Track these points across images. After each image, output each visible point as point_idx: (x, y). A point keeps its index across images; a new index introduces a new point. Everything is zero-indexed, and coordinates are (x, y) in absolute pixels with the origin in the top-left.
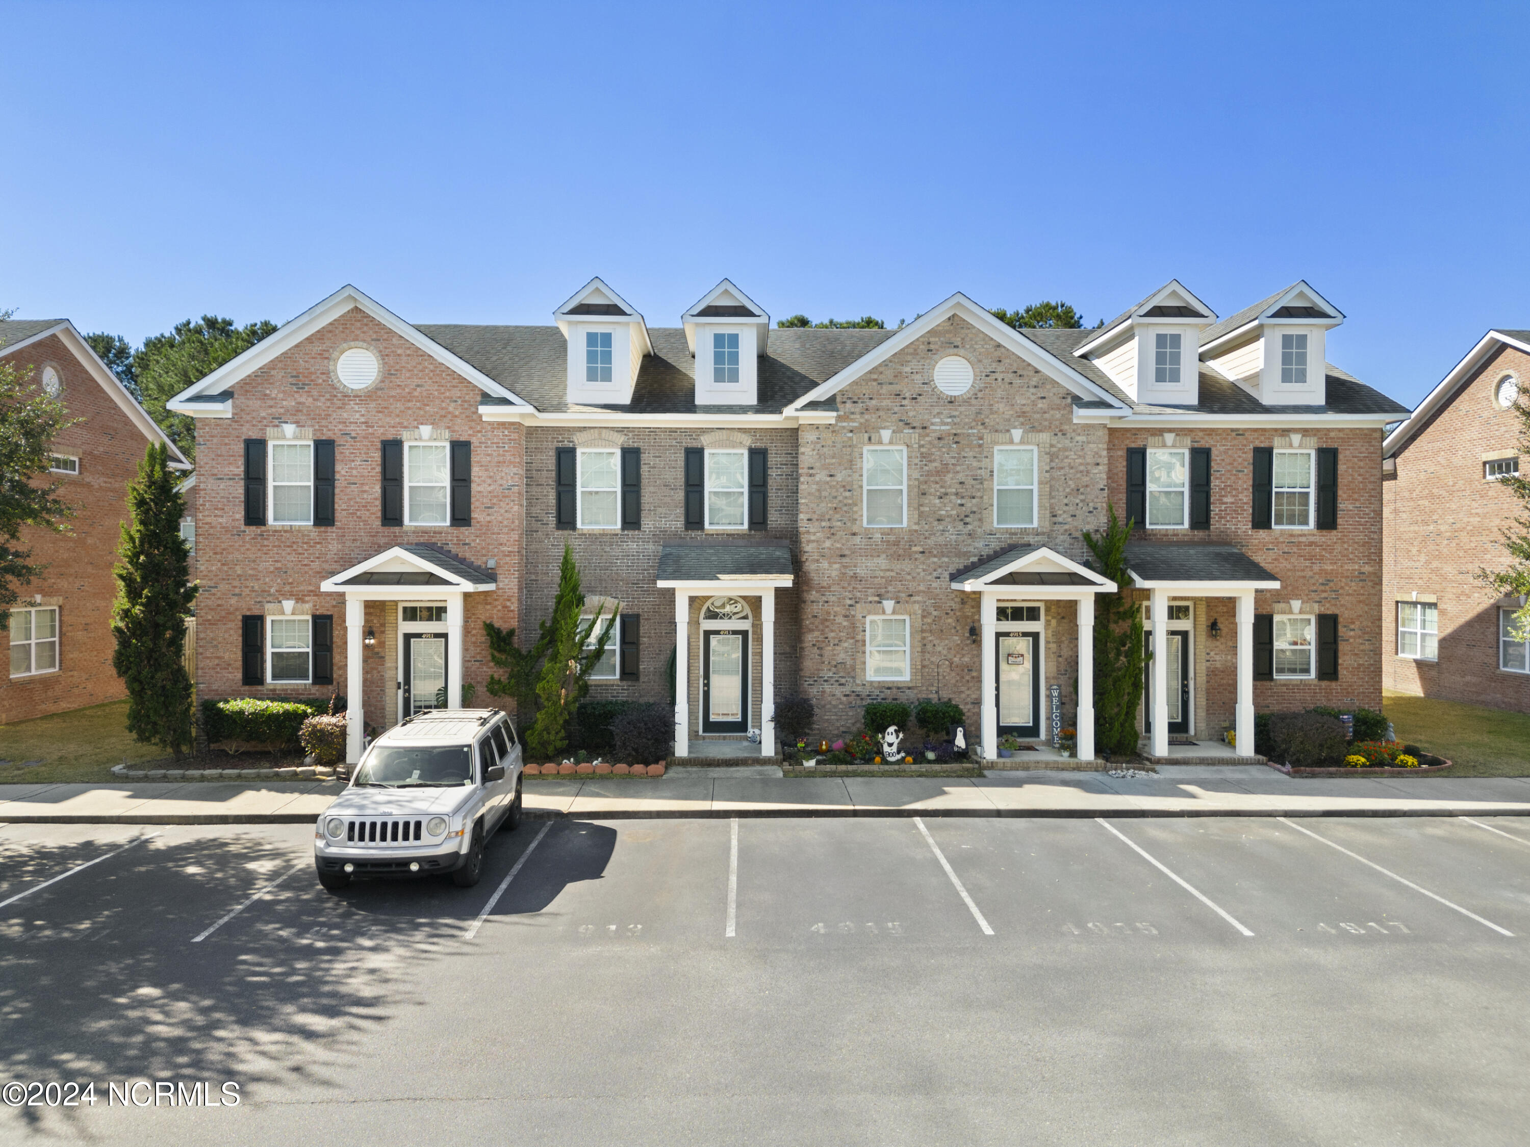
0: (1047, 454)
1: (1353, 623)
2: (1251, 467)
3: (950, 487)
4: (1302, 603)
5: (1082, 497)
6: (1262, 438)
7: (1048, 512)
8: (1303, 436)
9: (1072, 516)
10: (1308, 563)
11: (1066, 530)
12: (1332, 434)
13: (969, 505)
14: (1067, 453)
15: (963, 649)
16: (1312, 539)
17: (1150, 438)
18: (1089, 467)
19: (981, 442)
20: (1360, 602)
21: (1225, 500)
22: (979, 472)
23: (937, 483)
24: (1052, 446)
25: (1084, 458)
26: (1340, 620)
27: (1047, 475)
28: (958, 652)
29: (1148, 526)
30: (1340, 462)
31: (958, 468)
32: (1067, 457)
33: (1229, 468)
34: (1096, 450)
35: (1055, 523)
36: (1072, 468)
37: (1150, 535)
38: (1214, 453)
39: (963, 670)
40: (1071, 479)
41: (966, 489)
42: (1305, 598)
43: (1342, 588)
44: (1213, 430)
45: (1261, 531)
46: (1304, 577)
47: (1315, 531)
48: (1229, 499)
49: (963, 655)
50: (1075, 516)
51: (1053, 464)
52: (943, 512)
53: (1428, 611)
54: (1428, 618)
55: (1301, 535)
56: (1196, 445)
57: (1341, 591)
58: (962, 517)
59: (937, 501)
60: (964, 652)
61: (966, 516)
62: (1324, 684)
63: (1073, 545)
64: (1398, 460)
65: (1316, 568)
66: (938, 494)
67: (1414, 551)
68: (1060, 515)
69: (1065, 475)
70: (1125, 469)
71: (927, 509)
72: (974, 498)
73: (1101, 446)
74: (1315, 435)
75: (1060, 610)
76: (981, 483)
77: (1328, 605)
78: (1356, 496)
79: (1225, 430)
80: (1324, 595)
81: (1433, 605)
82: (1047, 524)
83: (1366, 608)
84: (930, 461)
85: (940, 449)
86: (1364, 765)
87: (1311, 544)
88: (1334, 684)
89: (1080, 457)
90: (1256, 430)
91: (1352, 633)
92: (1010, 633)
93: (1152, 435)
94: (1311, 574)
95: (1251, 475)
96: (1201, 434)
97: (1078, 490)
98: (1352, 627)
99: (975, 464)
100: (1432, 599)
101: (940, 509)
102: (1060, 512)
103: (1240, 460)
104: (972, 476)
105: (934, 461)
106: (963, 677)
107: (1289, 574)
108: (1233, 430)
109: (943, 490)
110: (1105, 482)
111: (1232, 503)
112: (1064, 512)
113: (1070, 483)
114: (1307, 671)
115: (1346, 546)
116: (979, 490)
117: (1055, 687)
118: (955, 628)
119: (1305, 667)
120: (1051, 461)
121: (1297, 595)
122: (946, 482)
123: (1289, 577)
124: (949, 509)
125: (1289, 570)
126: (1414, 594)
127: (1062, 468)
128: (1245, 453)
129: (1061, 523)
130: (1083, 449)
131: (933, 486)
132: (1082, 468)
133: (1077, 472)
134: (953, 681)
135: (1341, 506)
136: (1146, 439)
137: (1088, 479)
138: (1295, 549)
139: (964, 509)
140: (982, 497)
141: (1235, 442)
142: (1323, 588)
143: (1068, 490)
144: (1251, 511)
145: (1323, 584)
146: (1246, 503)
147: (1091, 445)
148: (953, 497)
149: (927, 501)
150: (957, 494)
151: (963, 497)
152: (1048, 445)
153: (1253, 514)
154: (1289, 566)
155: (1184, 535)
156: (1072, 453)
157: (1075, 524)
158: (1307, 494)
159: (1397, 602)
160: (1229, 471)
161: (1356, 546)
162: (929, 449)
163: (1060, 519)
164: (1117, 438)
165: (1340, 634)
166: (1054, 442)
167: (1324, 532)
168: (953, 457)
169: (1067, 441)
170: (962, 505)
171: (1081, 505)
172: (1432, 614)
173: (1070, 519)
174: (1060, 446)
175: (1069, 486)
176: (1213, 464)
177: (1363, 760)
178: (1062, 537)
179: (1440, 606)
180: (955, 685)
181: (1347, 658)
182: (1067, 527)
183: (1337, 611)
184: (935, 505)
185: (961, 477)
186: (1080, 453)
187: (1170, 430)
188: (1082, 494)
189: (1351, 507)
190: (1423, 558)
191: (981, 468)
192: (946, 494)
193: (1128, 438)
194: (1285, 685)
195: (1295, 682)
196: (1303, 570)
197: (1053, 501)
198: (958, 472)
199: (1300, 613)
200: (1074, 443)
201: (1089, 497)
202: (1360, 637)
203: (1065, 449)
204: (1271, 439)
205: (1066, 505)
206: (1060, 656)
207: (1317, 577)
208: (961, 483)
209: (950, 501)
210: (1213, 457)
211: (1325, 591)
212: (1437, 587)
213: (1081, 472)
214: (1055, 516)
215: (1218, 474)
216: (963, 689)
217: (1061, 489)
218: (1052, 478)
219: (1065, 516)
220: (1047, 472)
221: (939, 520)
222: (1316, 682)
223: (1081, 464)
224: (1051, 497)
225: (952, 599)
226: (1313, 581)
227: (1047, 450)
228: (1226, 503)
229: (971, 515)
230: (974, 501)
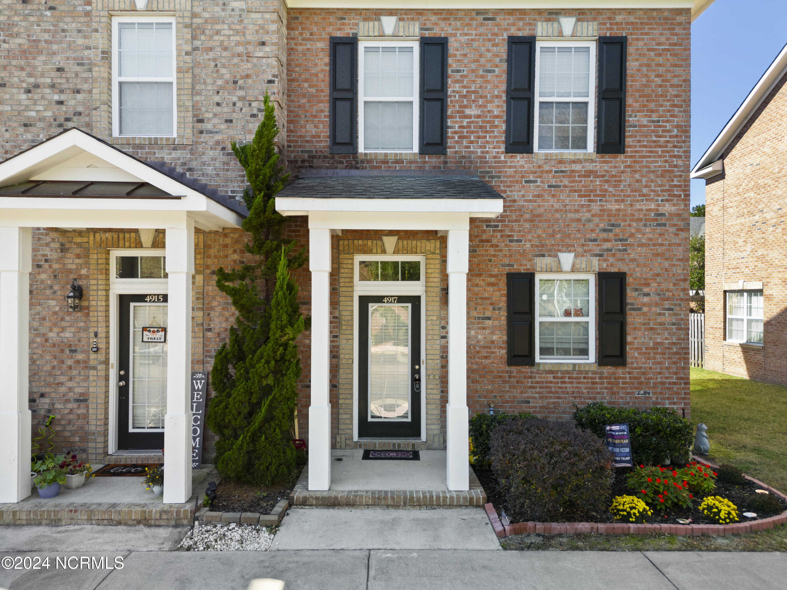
0: (186, 26)
1: (648, 285)
2: (505, 65)
3: (43, 75)
4: (576, 256)
5: (241, 93)
6: (521, 24)
7: (190, 114)
8: (578, 20)
9: (226, 121)
10: (583, 201)
11: (217, 143)
12: (619, 18)
13: (73, 102)
14: (218, 27)
15: (62, 319)
16: (589, 166)
17: (361, 24)
18: (251, 48)
19: (88, 8)
20: (658, 255)
21: (468, 112)
22: (86, 52)
23: (22, 69)
24: (194, 15)
25: (244, 34)
26: (630, 280)
27: (188, 59)
28: (55, 325)
29: (361, 149)
30: (629, 58)
31: (55, 47)
32: (218, 33)
33: (473, 66)
34: (260, 22)
35: (201, 132)
36: (226, 49)
37: (362, 162)
38: (453, 45)
39: (62, 351)
40: (224, 66)
41: (67, 79)
42: (580, 250)
43: (632, 235)
44: (450, 12)
45: (519, 156)
46: (579, 220)
47: (594, 156)
48: (472, 111)
49: (63, 329)
50: (231, 121)
51: (197, 43)
52: (33, 114)
53: (754, 298)
54: (754, 304)
55: (574, 162)
56: (427, 34)
57: (630, 240)
58: (62, 120)
59: (23, 96)
60: (64, 324)
61: (67, 120)
62: (607, 370)
63: (228, 164)
64: (726, 161)
65: (595, 207)
66: (24, 85)
67: (741, 242)
68: (209, 119)
69: (215, 60)
70: (328, 68)
71: (8, 108)
72: (78, 92)
73: (267, 16)
74: (595, 19)
75: (209, 262)
76: (90, 70)
77: (611, 260)
78: (652, 105)
79: (467, 12)
80: (607, 245)
81: (759, 292)
82: (189, 131)
83: (666, 264)
84: (11, 35)
85: (26, 17)
86: (642, 517)
87: (588, 174)
88: (620, 371)
89: (237, 32)
90: (511, 12)
91: (646, 299)
92: (146, 296)
93: (365, 20)
94: (588, 215)
95: (504, 77)
96: (434, 18)
97: (235, 82)
98: (646, 290)
99: (80, 41)
100: (757, 285)
101: (27, 108)
102: (210, 115)
103: (489, 55)
104: (75, 59)
105: (18, 35)
106: (63, 362)
107: (558, 215)
108: (479, 12)
109: (32, 80)
110: (275, 71)
111: (478, 116)
112: (215, 115)
113: (223, 71)
114: (584, 352)
115: (637, 176)
116: (86, 80)
117: (200, 376)
118: (51, 287)
119: (583, 346)
120: (194, 38)
121: (568, 246)
122: (35, 67)
123: (557, 220)
124: (41, 108)
125: (557, 211)
126: (741, 282)
127: (211, 49)
128: (497, 45)
129: (211, 132)
130: (241, 21)
131: (16, 73)
132: (240, 49)
133: (233, 56)
134: (48, 368)
135: (631, 119)
136: (357, 25)
137: (250, 65)
138: (566, 181)
139: (64, 108)
140: (90, 92)
141: (482, 30)
142: (605, 235)
143: (220, 82)
144: (504, 127)
145: (605, 230)
146: (497, 117)
147: (254, 15)
148: (48, 91)
149: (7, 97)
150: (53, 86)
151: (62, 91)
152: (188, 14)
153: (508, 132)
154: (557, 206)
155: (411, 162)
156: (226, 27)
157: (231, 132)
158: (586, 104)
159: (725, 292)
160: (473, 71)
161: (652, 176)
162: (9, 17)
163: (208, 126)
164: (316, 23)
165: (629, 300)
166: (197, 10)
167: (607, 157)
168: (46, 31)
169: (218, 9)
170: (61, 103)
171: (239, 104)
172: (758, 301)
173: (223, 126)
174: (207, 15)
175: (221, 77)
176: (450, 61)
177: (641, 505)
178: (211, 153)
179: (766, 292)
180: (50, 374)
181: (639, 333)
182: (218, 137)
183: (624, 269)
184: (19, 103)
185: (59, 60)
186: (238, 27)
187: (390, 12)
188: (241, 88)
189: (645, 121)
190: (749, 247)
191: (88, 48)
192: (37, 86)
193: (331, 24)
194: (551, 372)
195: (565, 368)
196: (577, 211)
197: (197, 98)
198: (54, 53)
199: (573, 271)
200: (228, 12)
201: (250, 92)
202: (657, 305)
203: (216, 20)
204: (533, 25)
205: (218, 104)
206: (210, 330)
207: (597, 220)
208: (59, 70)
209: (43, 98)
210: (451, 51)
211: (608, 240)
212: (763, 274)
213: (239, 55)
214: (201, 121)
215: (458, 76)
216: (62, 379)
217: (209, 81)
218: (196, 64)
219: (216, 121)
220: (187, 54)
221: (26, 125)
222: (595, 368)
223: (238, 44)
224: (194, 92)
225: (47, 245)
226: (591, 226)
227: (187, 20)
228: (469, 117)
229: (75, 119)
230: (79, 96)
